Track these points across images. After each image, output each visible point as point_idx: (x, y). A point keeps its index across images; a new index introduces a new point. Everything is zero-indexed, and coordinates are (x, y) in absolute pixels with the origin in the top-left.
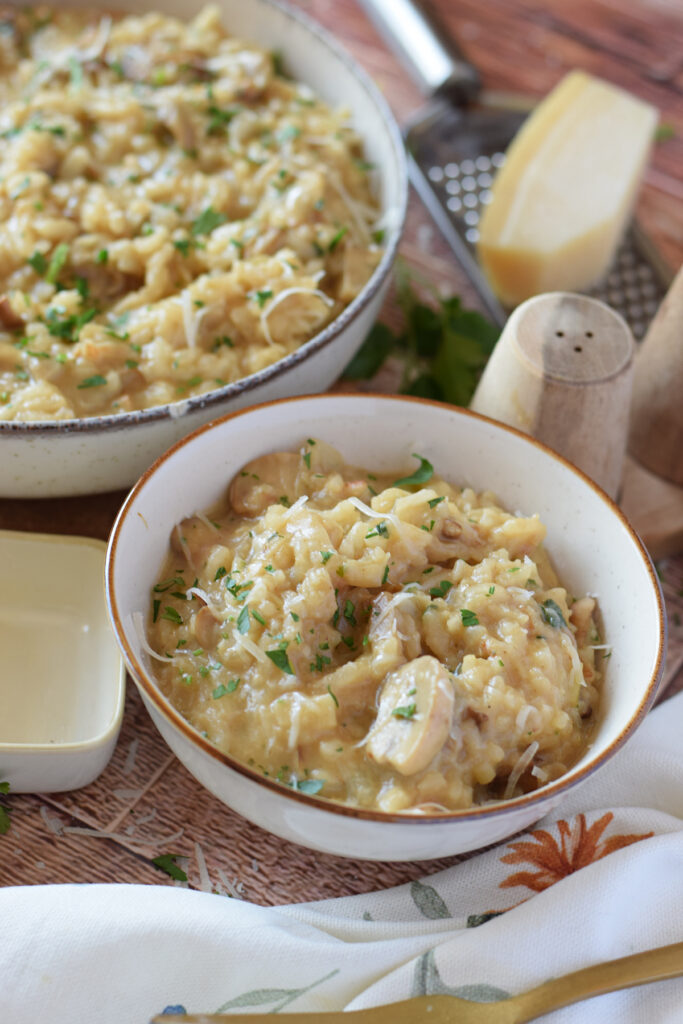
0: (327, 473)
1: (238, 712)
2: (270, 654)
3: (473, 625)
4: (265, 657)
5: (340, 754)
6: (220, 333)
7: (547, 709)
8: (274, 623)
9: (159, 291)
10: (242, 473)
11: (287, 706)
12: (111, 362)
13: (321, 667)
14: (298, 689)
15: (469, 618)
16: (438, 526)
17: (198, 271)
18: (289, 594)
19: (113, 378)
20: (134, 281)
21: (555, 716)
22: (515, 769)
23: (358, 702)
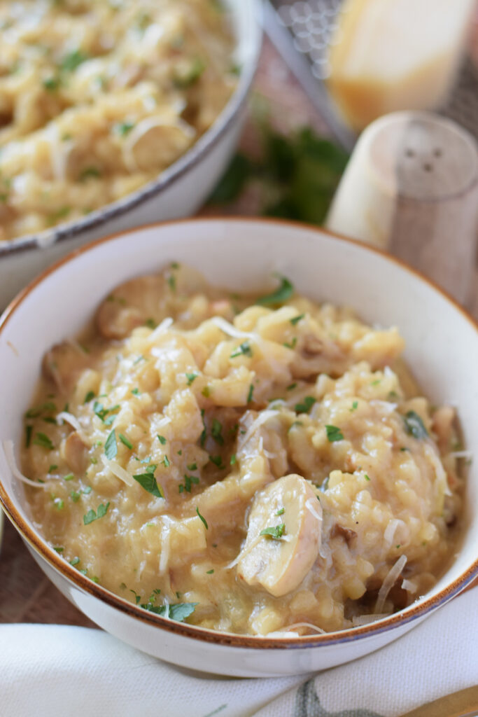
0: (191, 293)
1: (108, 537)
2: (137, 478)
3: (338, 440)
4: (134, 481)
5: (210, 575)
7: (414, 521)
8: (141, 447)
10: (109, 298)
11: (157, 530)
13: (190, 487)
14: (168, 512)
15: (333, 433)
16: (300, 343)
17: (65, 106)
18: (156, 416)
21: (422, 528)
22: (385, 582)
23: (228, 523)
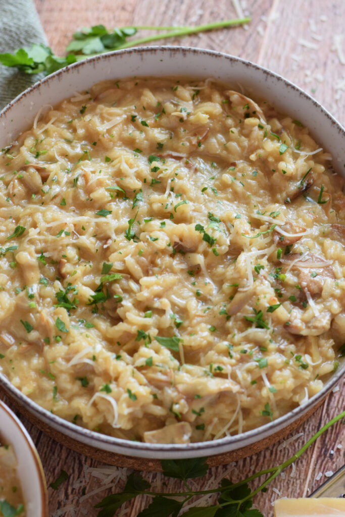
6: (90, 376)
9: (108, 336)
12: (43, 328)
19: (34, 335)
20: (117, 320)
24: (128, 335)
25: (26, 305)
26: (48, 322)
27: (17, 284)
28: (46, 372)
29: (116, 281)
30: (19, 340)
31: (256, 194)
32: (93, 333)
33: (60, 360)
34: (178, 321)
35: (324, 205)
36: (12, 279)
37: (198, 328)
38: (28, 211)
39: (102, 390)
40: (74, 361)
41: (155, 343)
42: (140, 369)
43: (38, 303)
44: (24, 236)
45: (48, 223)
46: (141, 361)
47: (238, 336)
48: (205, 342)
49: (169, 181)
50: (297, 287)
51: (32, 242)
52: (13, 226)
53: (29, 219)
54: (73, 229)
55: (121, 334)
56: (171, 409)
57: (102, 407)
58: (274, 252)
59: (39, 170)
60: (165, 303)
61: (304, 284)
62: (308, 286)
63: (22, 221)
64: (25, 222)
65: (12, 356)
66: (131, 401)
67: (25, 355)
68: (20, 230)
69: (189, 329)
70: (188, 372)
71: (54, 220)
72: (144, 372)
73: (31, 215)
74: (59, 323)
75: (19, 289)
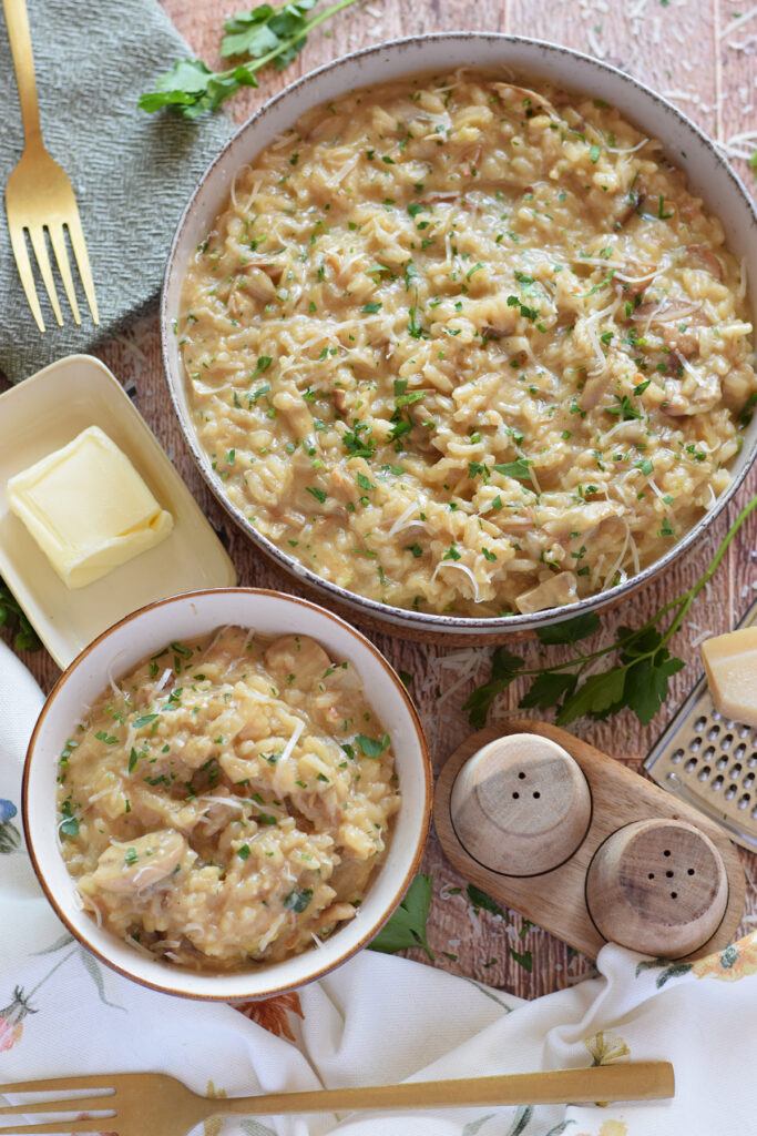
0: (333, 688)
1: (96, 756)
2: (133, 750)
3: (242, 858)
5: (101, 833)
6: (422, 541)
7: (213, 936)
8: (155, 740)
9: (431, 480)
10: (297, 637)
11: (111, 783)
12: (341, 492)
13: (157, 783)
14: (126, 781)
15: (245, 852)
16: (308, 790)
18: (185, 734)
19: (330, 504)
20: (434, 456)
21: (212, 944)
23: (145, 822)
24: (455, 472)
25: (309, 466)
26: (344, 481)
27: (285, 440)
28: (362, 550)
29: (418, 402)
30: (311, 516)
31: (571, 227)
32: (407, 480)
33: (377, 530)
34: (518, 436)
35: (669, 220)
36: (276, 434)
37: (548, 440)
38: (268, 332)
39: (446, 558)
40: (397, 527)
41: (496, 475)
42: (486, 516)
43: (322, 458)
44: (273, 369)
45: (302, 343)
46: (486, 506)
47: (604, 439)
48: (562, 457)
49: (447, 238)
50: (664, 351)
51: (288, 376)
52: (253, 359)
53: (273, 343)
54: (338, 343)
55: (446, 474)
56: (542, 559)
57: (450, 579)
58: (620, 308)
59: (264, 268)
60: (493, 416)
61: (673, 344)
62: (679, 346)
63: (263, 349)
64: (270, 349)
65: (308, 540)
66: (490, 563)
67: (325, 535)
68: (266, 362)
69: (536, 444)
70: (550, 504)
71: (308, 337)
72: (494, 518)
73: (273, 336)
74: (362, 479)
75: (291, 446)
